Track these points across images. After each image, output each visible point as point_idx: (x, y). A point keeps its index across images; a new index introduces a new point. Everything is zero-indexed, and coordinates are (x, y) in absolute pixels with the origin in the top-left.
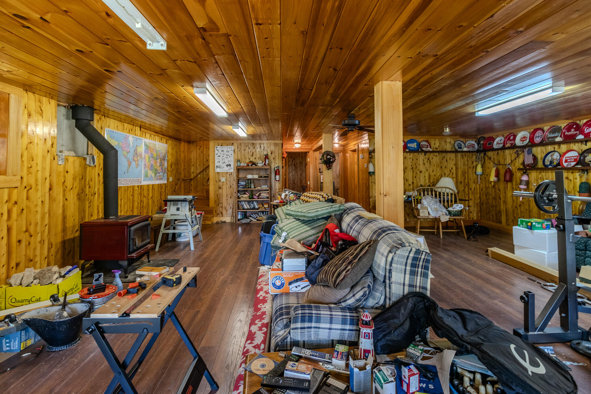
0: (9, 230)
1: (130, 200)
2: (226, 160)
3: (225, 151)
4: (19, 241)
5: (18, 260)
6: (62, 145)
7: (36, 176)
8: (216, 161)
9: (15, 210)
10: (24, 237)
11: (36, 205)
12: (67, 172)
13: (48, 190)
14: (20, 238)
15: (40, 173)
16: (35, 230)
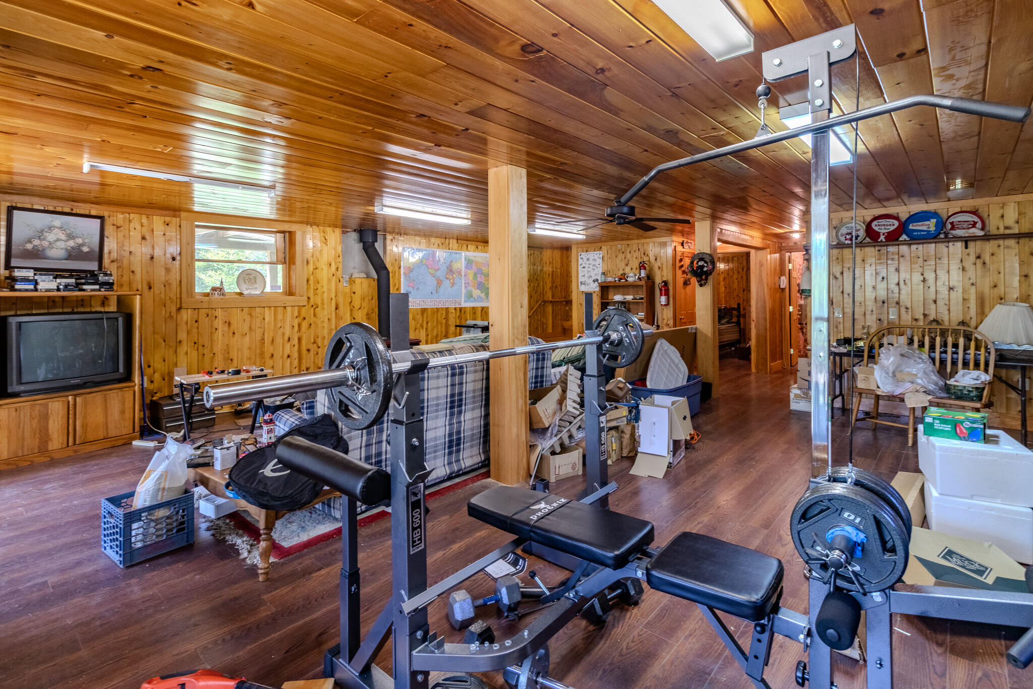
0: (300, 339)
1: (441, 324)
2: (593, 274)
3: (591, 260)
4: (308, 350)
5: (308, 365)
6: (354, 268)
7: (322, 296)
8: (580, 274)
9: (305, 325)
10: (313, 348)
11: (323, 322)
12: (354, 293)
13: (334, 309)
14: (309, 347)
15: (325, 295)
16: (323, 343)
